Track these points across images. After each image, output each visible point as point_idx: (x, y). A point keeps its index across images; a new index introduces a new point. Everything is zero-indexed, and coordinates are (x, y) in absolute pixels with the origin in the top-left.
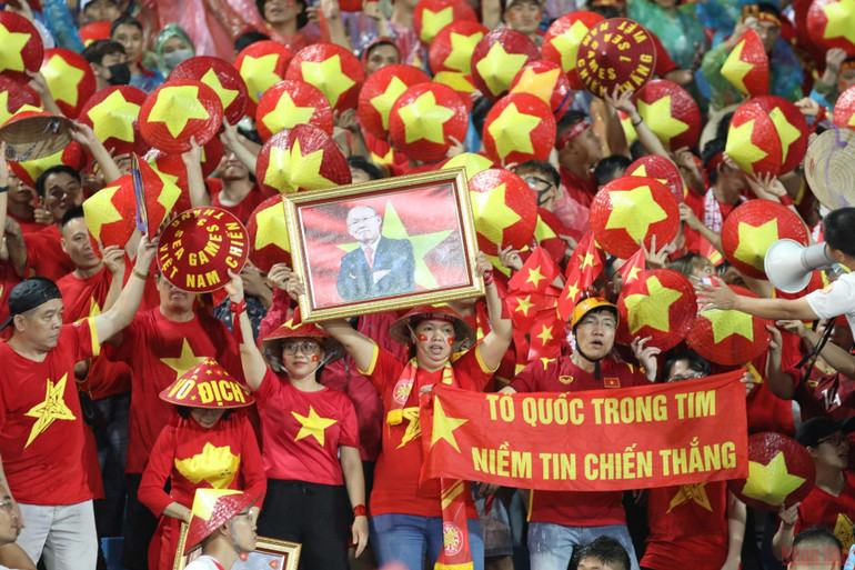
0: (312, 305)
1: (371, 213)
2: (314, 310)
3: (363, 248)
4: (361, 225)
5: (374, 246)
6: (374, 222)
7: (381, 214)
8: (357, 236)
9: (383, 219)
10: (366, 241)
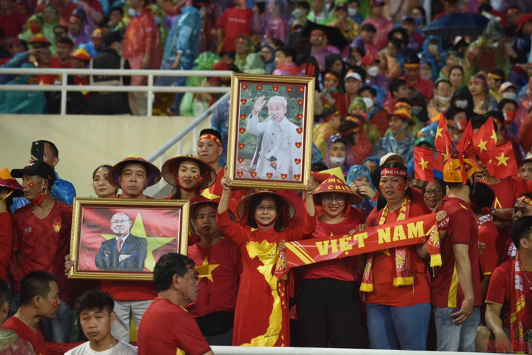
0: (77, 268)
1: (126, 218)
2: (77, 271)
3: (117, 239)
4: (119, 224)
5: (124, 239)
6: (127, 224)
7: (132, 220)
8: (115, 231)
9: (133, 224)
10: (119, 235)
